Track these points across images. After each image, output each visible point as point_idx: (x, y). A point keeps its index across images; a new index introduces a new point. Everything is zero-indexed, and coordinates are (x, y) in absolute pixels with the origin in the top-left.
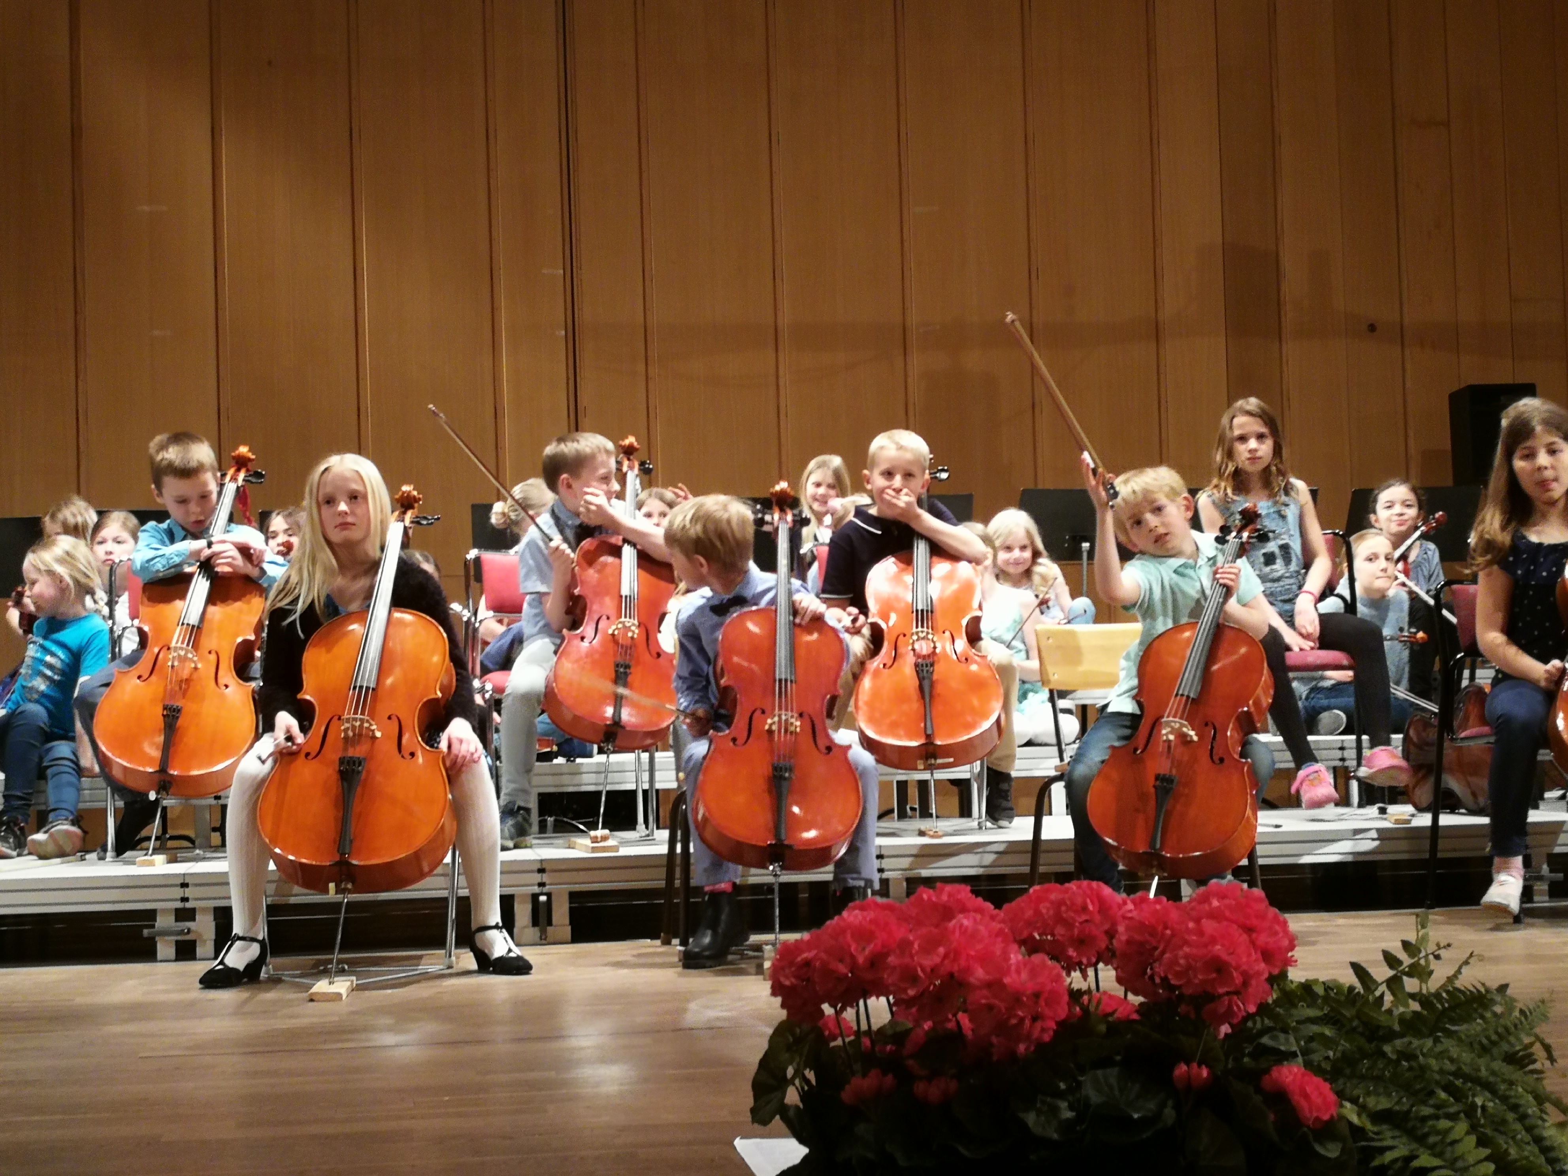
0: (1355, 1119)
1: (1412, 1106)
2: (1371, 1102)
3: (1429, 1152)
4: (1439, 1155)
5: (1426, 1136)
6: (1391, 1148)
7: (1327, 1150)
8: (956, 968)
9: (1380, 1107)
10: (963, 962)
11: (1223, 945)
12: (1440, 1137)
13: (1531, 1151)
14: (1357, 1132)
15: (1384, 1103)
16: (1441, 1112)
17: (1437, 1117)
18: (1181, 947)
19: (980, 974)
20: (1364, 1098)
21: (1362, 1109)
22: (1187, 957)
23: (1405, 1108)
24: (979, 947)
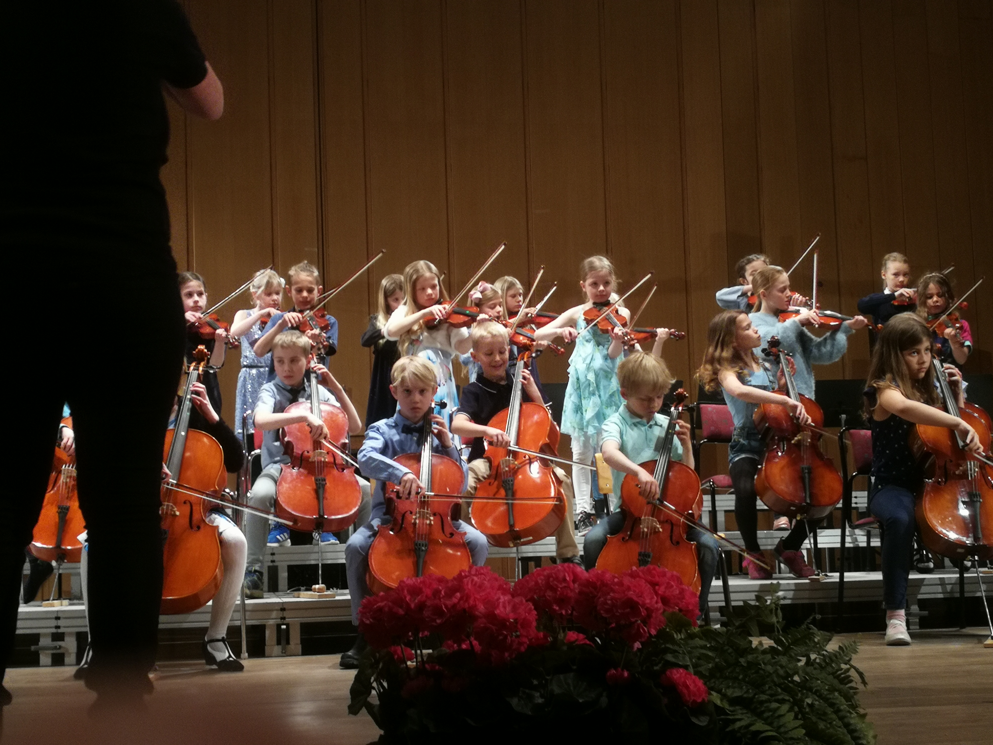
0: (718, 702)
1: (755, 694)
2: (729, 692)
3: (763, 722)
4: (770, 724)
5: (763, 712)
6: (740, 720)
7: (699, 720)
8: (466, 605)
9: (735, 695)
10: (471, 602)
11: (634, 591)
12: (771, 713)
13: (842, 731)
14: (719, 710)
15: (737, 693)
16: (773, 698)
17: (769, 701)
18: (609, 594)
19: (481, 608)
20: (725, 690)
21: (724, 696)
22: (611, 599)
23: (751, 696)
24: (482, 594)
